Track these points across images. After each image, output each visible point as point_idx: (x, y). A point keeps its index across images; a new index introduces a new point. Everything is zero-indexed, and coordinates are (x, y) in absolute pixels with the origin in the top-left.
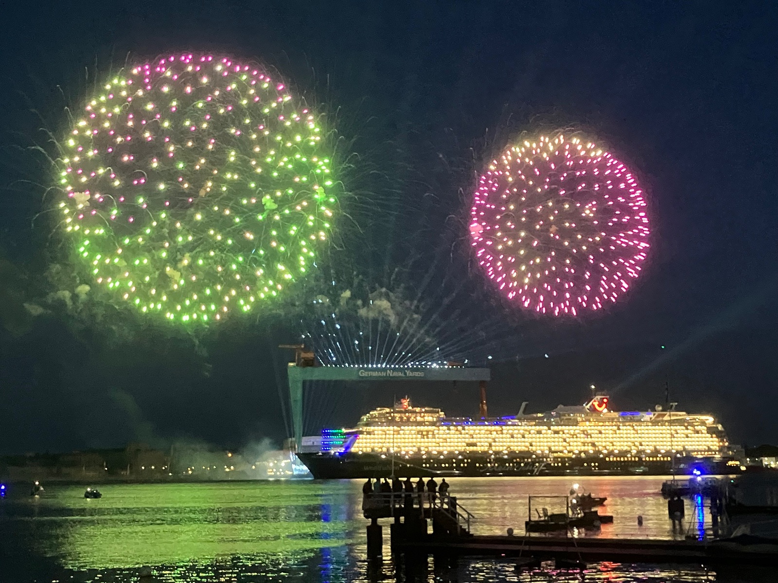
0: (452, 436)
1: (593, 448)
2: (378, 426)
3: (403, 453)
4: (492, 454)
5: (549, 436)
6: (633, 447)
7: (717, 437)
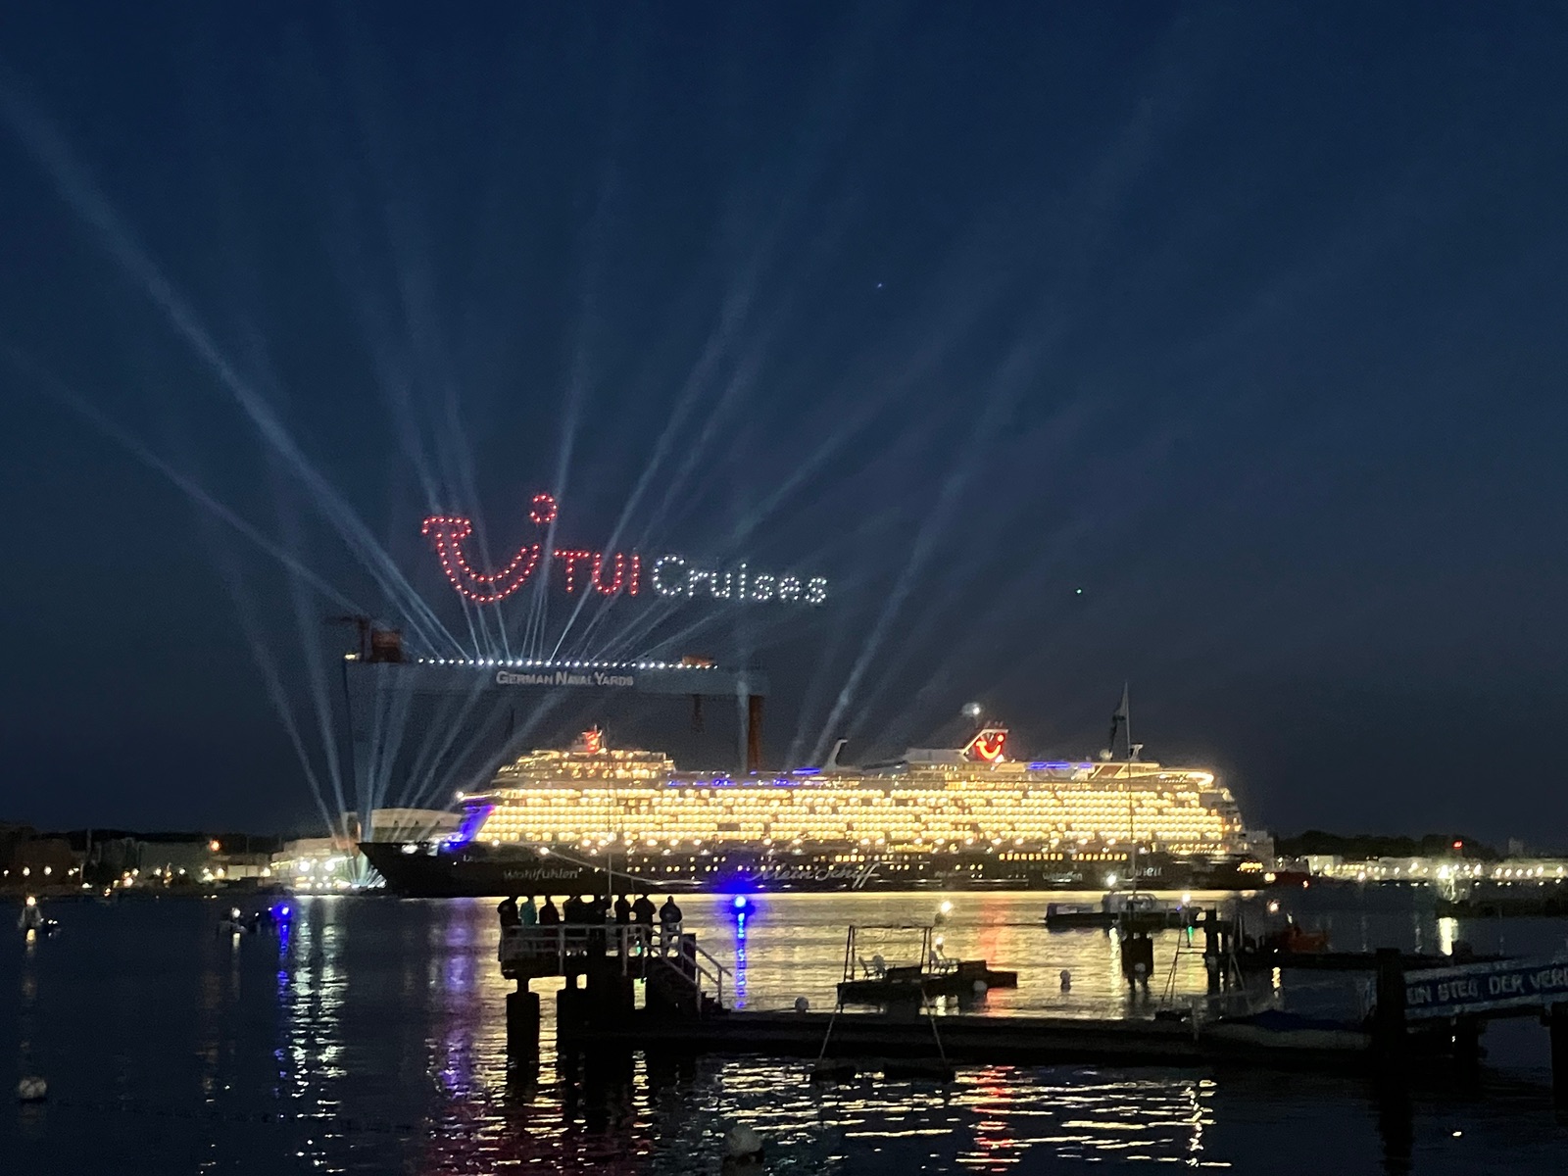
0: (689, 809)
1: (975, 835)
2: (536, 787)
3: (586, 843)
4: (769, 847)
5: (884, 810)
6: (1053, 834)
7: (1220, 813)
